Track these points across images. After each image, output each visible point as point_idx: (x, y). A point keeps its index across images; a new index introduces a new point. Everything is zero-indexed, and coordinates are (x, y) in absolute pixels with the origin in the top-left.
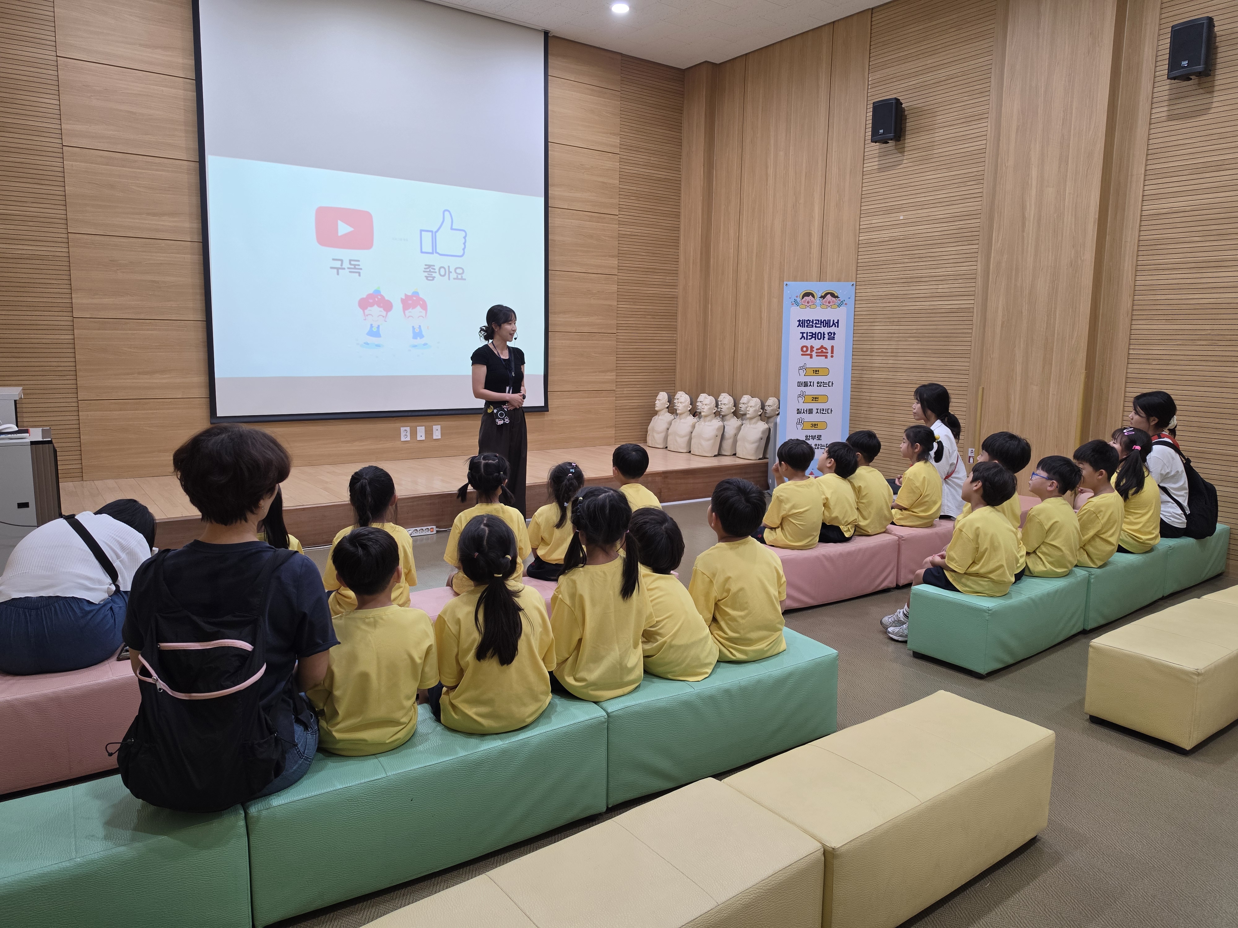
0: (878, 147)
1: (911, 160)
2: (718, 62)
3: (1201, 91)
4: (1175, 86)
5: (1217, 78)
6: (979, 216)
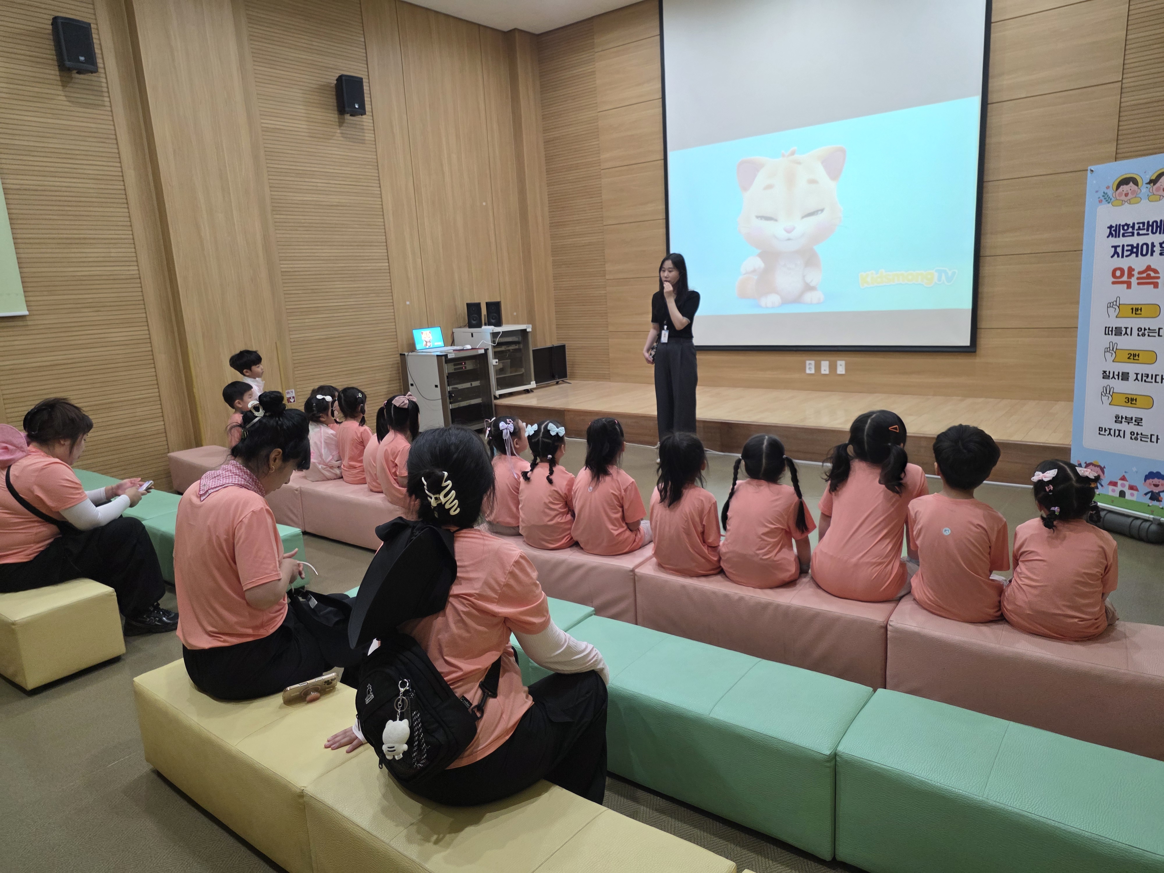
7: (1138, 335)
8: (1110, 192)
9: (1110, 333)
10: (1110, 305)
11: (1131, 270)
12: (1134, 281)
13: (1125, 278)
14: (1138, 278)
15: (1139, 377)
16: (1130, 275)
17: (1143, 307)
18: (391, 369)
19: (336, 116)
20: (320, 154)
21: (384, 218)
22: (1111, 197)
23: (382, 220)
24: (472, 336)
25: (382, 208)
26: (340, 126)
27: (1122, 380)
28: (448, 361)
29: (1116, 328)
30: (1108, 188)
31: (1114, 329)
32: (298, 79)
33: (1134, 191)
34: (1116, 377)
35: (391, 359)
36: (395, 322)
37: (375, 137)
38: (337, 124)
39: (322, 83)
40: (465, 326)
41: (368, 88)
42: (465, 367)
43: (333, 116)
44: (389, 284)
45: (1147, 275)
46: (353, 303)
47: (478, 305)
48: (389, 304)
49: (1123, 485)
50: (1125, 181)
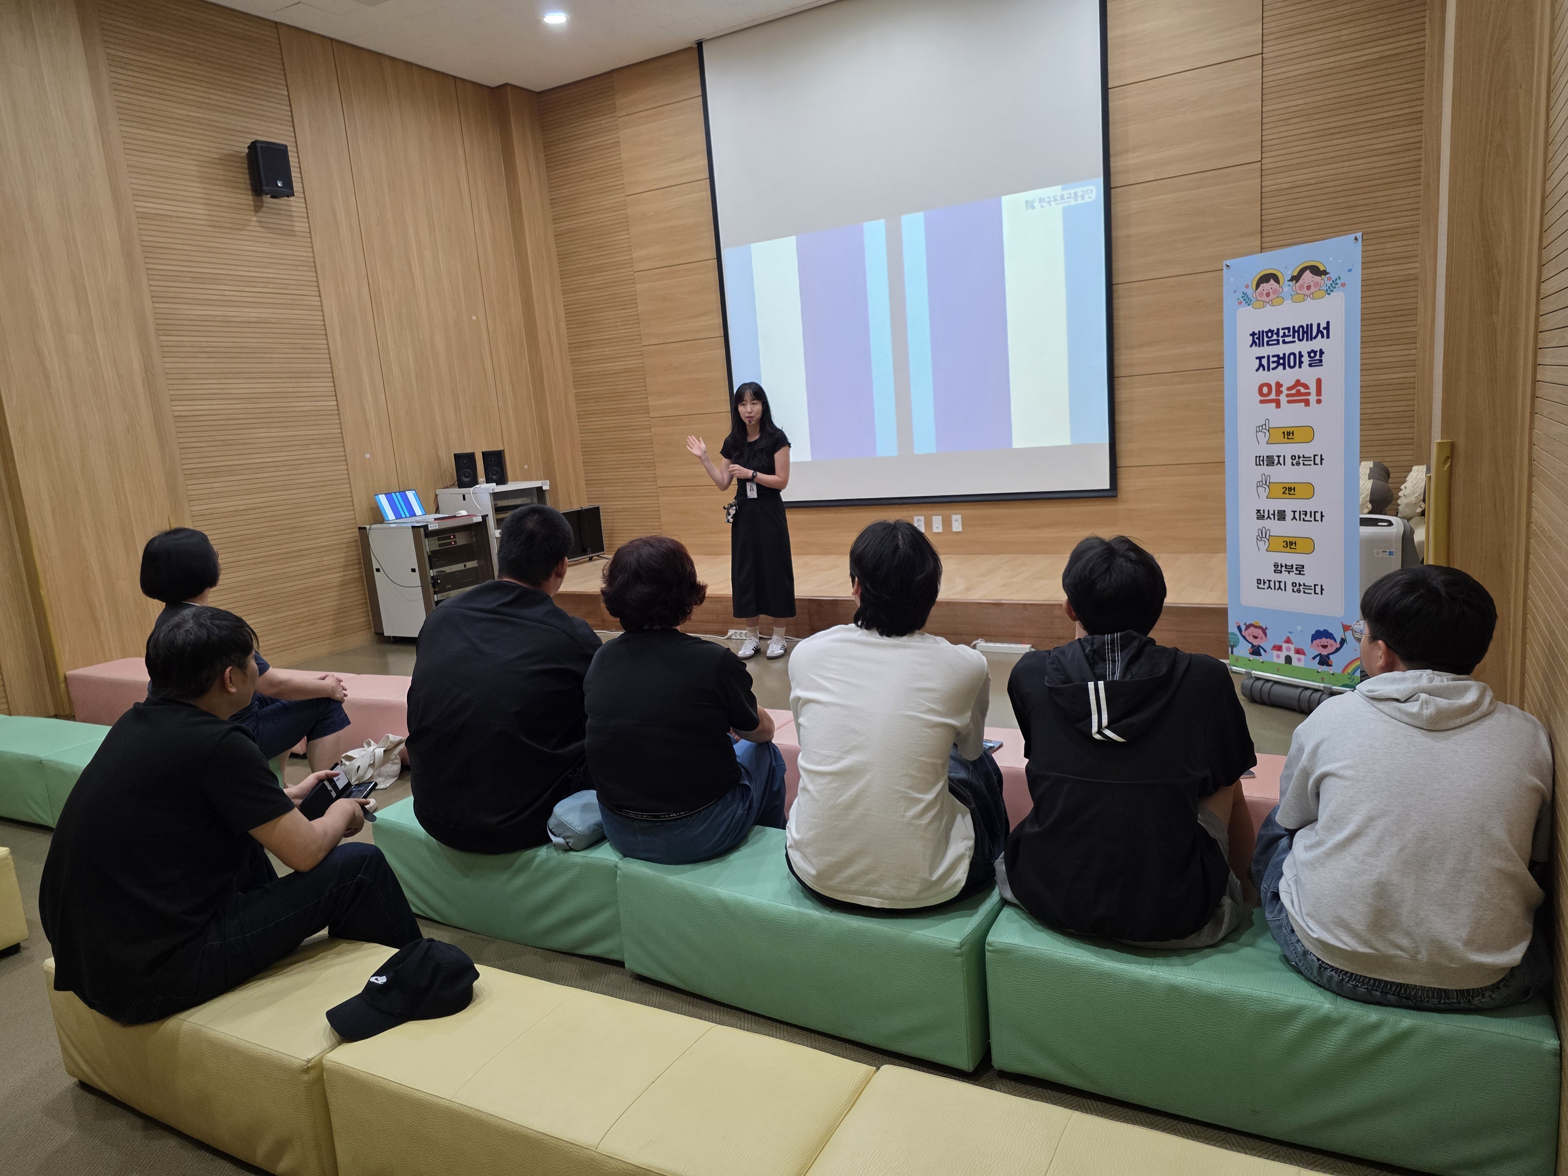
7: (1293, 465)
8: (1250, 292)
9: (1261, 463)
10: (1260, 429)
11: (1279, 385)
12: (1283, 398)
13: (1273, 396)
14: (1288, 396)
15: (1297, 515)
16: (1278, 392)
17: (1295, 430)
18: (346, 550)
19: (251, 198)
20: (228, 251)
21: (327, 339)
22: (1251, 298)
23: (325, 342)
24: (464, 499)
25: (325, 325)
26: (256, 211)
27: (1278, 520)
28: (429, 534)
29: (1267, 457)
30: (1247, 286)
31: (1265, 458)
32: (190, 146)
33: (1276, 290)
34: (1272, 517)
35: (347, 536)
36: (349, 483)
37: (309, 228)
38: (252, 208)
39: (227, 152)
40: (452, 486)
41: (296, 160)
42: (455, 542)
43: (247, 198)
44: (339, 431)
45: (1297, 391)
46: (285, 458)
47: (471, 457)
48: (340, 458)
49: (1288, 649)
50: (1265, 279)
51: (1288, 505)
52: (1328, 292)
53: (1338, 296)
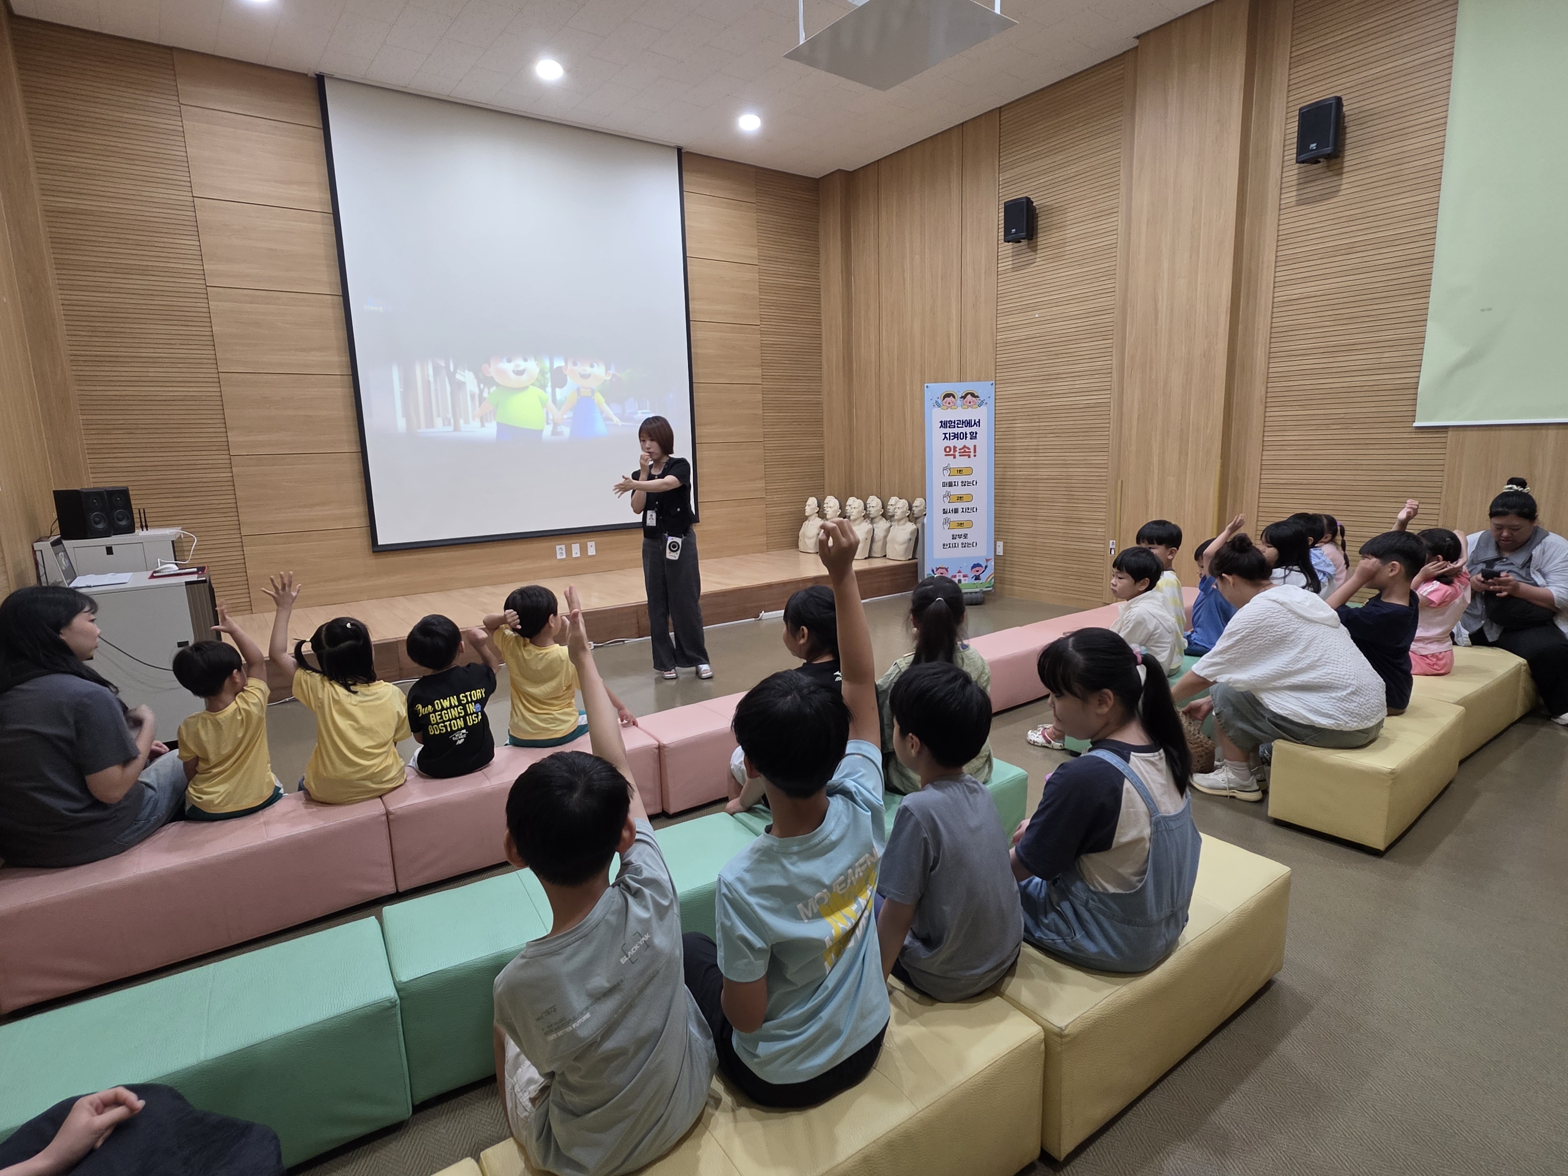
0: (1011, 247)
1: (1044, 258)
2: (851, 170)
3: (1330, 174)
4: (1302, 170)
5: (1346, 159)
6: (1112, 311)
7: (962, 486)
8: (940, 401)
9: (945, 486)
10: (944, 469)
11: (955, 448)
12: (957, 454)
13: (952, 453)
15: (964, 510)
16: (955, 451)
17: (963, 469)
22: (940, 404)
24: (110, 552)
27: (954, 513)
31: (947, 483)
33: (953, 401)
34: (951, 512)
45: (964, 450)
49: (959, 576)
50: (948, 395)
51: (959, 505)
52: (980, 406)
53: (984, 408)
